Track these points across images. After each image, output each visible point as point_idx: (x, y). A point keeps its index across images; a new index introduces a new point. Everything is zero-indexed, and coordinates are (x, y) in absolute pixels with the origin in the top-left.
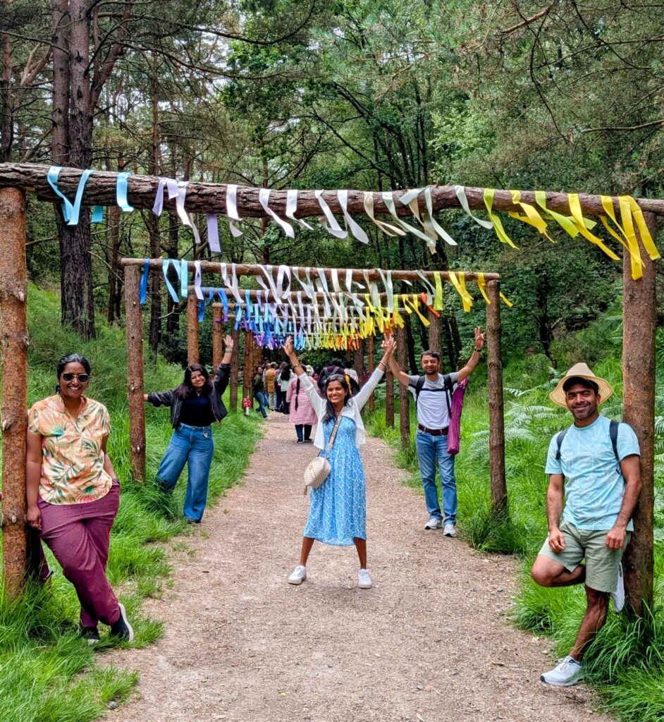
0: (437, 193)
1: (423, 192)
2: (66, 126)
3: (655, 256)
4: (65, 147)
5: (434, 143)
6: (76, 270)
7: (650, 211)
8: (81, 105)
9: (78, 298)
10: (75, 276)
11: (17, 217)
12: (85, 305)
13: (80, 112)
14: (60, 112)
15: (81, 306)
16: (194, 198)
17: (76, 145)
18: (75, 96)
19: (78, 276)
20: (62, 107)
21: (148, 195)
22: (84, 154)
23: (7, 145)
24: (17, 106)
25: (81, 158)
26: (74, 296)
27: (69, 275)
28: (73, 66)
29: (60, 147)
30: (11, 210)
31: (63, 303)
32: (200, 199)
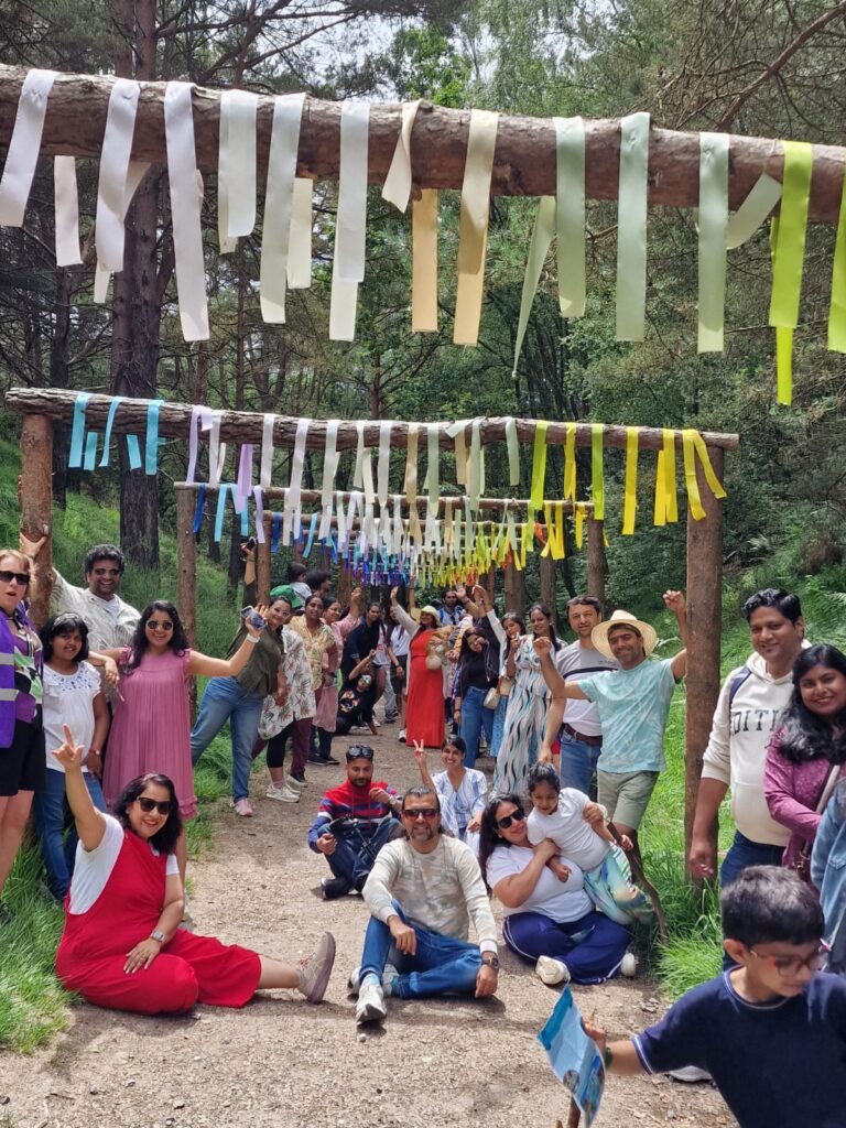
0: (485, 425)
1: (471, 424)
2: (130, 318)
3: (721, 494)
4: (127, 342)
5: (568, 341)
6: (138, 488)
7: (716, 446)
8: (147, 293)
9: (139, 521)
10: (137, 495)
11: (43, 446)
12: (148, 530)
13: (146, 302)
14: (122, 300)
15: (144, 533)
16: (229, 428)
17: (140, 341)
18: (140, 283)
19: (140, 495)
20: (124, 296)
21: (180, 425)
22: (150, 351)
23: (62, 335)
24: (74, 288)
25: (146, 356)
26: (135, 519)
27: (129, 495)
28: (138, 247)
29: (122, 343)
30: (36, 439)
31: (123, 527)
32: (235, 429)
